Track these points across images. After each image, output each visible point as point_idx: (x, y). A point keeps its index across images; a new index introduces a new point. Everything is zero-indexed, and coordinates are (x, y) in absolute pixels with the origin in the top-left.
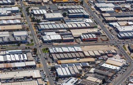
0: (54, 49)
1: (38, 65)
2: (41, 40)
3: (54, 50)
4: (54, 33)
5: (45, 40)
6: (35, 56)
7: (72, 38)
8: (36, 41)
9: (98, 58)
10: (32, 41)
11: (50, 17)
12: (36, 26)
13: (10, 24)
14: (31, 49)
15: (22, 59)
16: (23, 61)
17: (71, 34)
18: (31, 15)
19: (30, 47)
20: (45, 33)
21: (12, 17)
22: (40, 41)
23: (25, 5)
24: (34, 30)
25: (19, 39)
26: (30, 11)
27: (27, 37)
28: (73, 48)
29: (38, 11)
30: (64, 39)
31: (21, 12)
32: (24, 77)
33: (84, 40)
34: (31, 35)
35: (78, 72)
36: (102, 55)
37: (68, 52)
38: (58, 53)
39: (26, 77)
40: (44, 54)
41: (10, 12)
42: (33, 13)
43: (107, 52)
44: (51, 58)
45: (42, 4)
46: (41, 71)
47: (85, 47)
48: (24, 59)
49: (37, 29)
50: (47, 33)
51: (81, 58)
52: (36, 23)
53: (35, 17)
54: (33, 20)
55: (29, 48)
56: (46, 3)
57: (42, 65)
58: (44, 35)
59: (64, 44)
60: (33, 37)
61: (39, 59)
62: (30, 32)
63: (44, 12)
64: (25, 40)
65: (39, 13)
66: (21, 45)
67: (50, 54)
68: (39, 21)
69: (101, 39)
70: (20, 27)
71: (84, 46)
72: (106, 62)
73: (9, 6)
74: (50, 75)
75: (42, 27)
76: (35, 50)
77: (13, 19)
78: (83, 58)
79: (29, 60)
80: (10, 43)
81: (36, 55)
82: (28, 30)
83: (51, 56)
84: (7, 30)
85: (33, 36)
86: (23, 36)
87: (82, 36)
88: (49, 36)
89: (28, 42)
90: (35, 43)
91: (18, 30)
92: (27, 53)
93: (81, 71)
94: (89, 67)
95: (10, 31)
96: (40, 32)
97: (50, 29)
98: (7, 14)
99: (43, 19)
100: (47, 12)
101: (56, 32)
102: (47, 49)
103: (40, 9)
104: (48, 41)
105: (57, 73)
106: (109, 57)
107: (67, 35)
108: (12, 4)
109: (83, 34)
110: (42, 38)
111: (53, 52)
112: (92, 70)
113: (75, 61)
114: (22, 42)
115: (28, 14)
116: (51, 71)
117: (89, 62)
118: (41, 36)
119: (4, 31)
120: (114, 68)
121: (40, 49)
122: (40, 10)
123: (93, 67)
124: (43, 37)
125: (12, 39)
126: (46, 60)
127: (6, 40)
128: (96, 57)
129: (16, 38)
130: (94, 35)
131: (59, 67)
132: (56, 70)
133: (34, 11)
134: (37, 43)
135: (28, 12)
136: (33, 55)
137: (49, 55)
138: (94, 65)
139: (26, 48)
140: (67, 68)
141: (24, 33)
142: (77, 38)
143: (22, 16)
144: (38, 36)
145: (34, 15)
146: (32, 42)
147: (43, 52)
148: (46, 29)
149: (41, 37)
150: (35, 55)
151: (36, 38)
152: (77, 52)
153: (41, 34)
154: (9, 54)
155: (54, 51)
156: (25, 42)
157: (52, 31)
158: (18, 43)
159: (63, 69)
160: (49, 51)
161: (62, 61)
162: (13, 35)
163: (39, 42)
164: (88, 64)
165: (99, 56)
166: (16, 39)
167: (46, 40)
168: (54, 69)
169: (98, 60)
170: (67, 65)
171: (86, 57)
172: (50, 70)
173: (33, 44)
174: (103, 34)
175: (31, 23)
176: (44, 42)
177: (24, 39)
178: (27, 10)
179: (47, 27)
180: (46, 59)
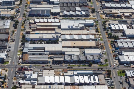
0: (131, 72)
2: (117, 61)
3: (133, 73)
5: (121, 61)
6: (108, 80)
8: (111, 62)
10: (106, 61)
11: (131, 34)
12: (113, 44)
13: (82, 40)
14: (104, 70)
15: (92, 82)
16: (93, 84)
18: (108, 31)
19: (104, 68)
20: (123, 53)
21: (85, 32)
22: (115, 61)
23: (101, 18)
24: (110, 49)
25: (91, 58)
26: (107, 26)
27: (100, 56)
29: (116, 26)
31: (96, 26)
34: (105, 54)
40: (119, 78)
41: (83, 25)
42: (110, 28)
44: (127, 83)
45: (123, 17)
48: (95, 82)
49: (113, 47)
50: (125, 52)
52: (113, 40)
53: (113, 33)
54: (110, 36)
55: (102, 69)
56: (127, 17)
58: (122, 55)
60: (108, 57)
61: (113, 83)
62: (105, 50)
63: (124, 27)
64: (98, 59)
65: (117, 28)
66: (93, 65)
67: (127, 77)
68: (116, 38)
70: (93, 44)
73: (83, 18)
75: (120, 45)
76: (109, 72)
77: (85, 35)
79: (100, 83)
80: (80, 62)
81: (109, 78)
82: (102, 48)
83: (128, 81)
84: (78, 47)
85: (108, 55)
86: (96, 55)
88: (128, 56)
89: (102, 63)
90: (110, 63)
91: (90, 47)
92: (98, 75)
95: (81, 48)
96: (117, 51)
97: (130, 48)
98: (79, 28)
99: (122, 36)
100: (128, 27)
102: (124, 72)
103: (120, 23)
104: (125, 62)
108: (87, 16)
110: (119, 58)
111: (131, 76)
114: (94, 62)
115: (105, 29)
118: (117, 56)
119: (74, 47)
121: (115, 72)
122: (119, 25)
124: (121, 57)
125: (83, 58)
126: (121, 85)
127: (75, 58)
129: (88, 56)
133: (112, 26)
134: (112, 64)
135: (105, 26)
136: (106, 78)
137: (126, 79)
139: (98, 69)
141: (98, 51)
143: (97, 31)
144: (114, 56)
145: (112, 30)
146: (106, 62)
147: (119, 75)
148: (125, 48)
149: (118, 57)
150: (108, 77)
151: (111, 57)
153: (118, 54)
154: (78, 75)
155: (132, 74)
156: (98, 61)
157: (132, 51)
158: (90, 63)
160: (126, 75)
162: (84, 53)
163: (115, 63)
166: (88, 58)
167: (124, 61)
173: (107, 65)
175: (107, 39)
176: (121, 63)
177: (96, 58)
178: (104, 24)
179: (125, 45)
180: (122, 83)
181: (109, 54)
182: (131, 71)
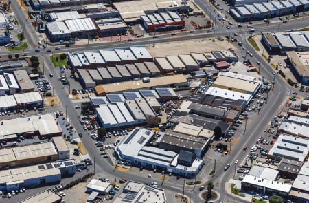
0: (81, 56)
1: (47, 101)
2: (44, 35)
3: (83, 57)
4: (75, 14)
5: (54, 33)
6: (36, 78)
7: (123, 25)
8: (32, 38)
9: (193, 75)
10: (21, 37)
14: (24, 59)
15: (5, 87)
16: (8, 93)
17: (118, 15)
19: (21, 53)
20: (53, 15)
22: (41, 36)
24: (23, 9)
27: (7, 28)
28: (128, 52)
30: (102, 27)
32: (19, 135)
33: (151, 29)
34: (16, 22)
35: (152, 114)
36: (202, 64)
37: (119, 63)
38: (95, 66)
39: (23, 134)
40: (57, 71)
43: (213, 58)
44: (76, 80)
46: (57, 116)
47: (158, 46)
48: (11, 86)
49: (28, 6)
50: (57, 14)
51: (152, 75)
55: (17, 56)
57: (57, 100)
58: (50, 20)
59: (104, 41)
60: (24, 28)
61: (48, 83)
62: (13, 14)
64: (4, 36)
67: (74, 69)
69: (193, 23)
71: (154, 43)
72: (215, 82)
74: (82, 124)
76: (35, 62)
78: (157, 75)
79: (23, 88)
81: (37, 75)
82: (6, 8)
83: (77, 76)
85: (22, 23)
87: (146, 19)
88: (64, 21)
89: (13, 42)
90: (31, 42)
92: (15, 72)
93: (157, 110)
94: (175, 99)
96: (38, 13)
97: (64, 4)
101: (80, 12)
102: (63, 57)
104: (62, 35)
105: (99, 119)
106: (219, 69)
107: (107, 16)
109: (147, 13)
110: (46, 27)
111: (81, 65)
112: (185, 106)
113: (138, 84)
116: (83, 113)
117: (172, 86)
118: (42, 24)
120: (237, 96)
121: (46, 58)
123: (185, 98)
124: (50, 26)
126: (66, 87)
128: (187, 70)
130: (174, 15)
131: (102, 102)
132: (95, 112)
134: (34, 42)
136: (32, 75)
137: (73, 73)
138: (186, 93)
139: (10, 57)
140: (121, 106)
142: (134, 23)
144: (34, 24)
146: (21, 40)
147: (55, 66)
148: (53, 5)
149: (44, 26)
150: (35, 74)
151: (30, 29)
152: (141, 61)
153: (43, 18)
155: (83, 60)
156: (6, 40)
159: (113, 107)
160: (69, 63)
161: (107, 88)
163: (41, 39)
164: (172, 92)
165: (195, 69)
167: (58, 33)
168: (89, 109)
169: (194, 77)
170: (121, 96)
171: (164, 72)
172: (79, 111)
173: (25, 46)
174: (196, 11)
176: (54, 39)
180: (66, 83)
181: (24, 22)
182: (78, 54)
